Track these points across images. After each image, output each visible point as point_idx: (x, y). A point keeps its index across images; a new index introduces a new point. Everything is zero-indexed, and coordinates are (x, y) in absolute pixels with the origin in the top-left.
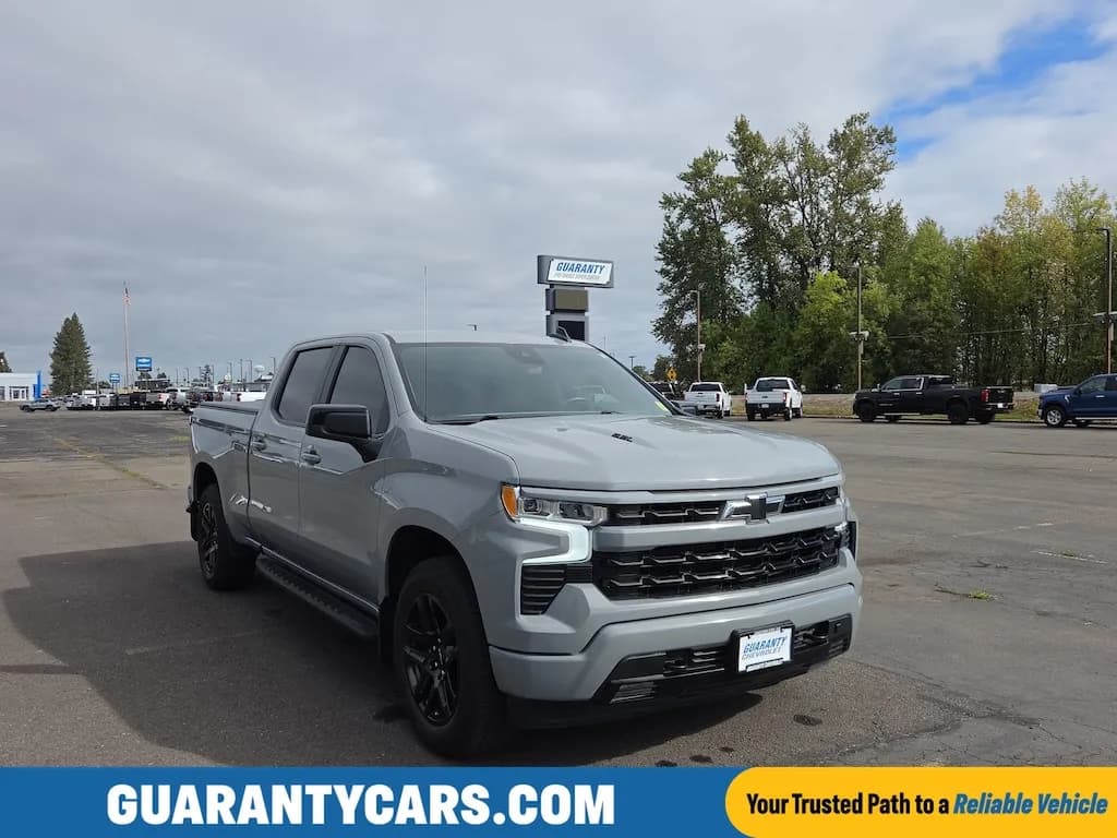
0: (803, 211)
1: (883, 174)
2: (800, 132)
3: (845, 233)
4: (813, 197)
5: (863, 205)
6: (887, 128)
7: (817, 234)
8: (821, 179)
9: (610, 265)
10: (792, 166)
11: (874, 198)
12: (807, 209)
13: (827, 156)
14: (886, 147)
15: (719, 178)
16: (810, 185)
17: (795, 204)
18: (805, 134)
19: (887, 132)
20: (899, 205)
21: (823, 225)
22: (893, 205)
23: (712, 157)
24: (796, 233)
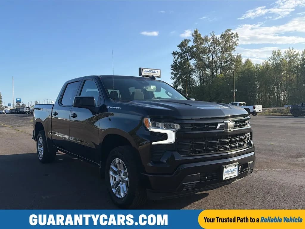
0: (212, 56)
1: (235, 46)
2: (212, 34)
3: (225, 62)
4: (216, 52)
5: (230, 55)
6: (237, 33)
7: (216, 63)
8: (218, 48)
9: (160, 71)
10: (209, 44)
11: (233, 53)
12: (214, 56)
13: (220, 40)
14: (236, 38)
15: (189, 47)
16: (215, 49)
17: (210, 54)
18: (213, 34)
19: (236, 34)
20: (240, 55)
21: (218, 60)
22: (239, 55)
23: (187, 41)
24: (211, 62)
